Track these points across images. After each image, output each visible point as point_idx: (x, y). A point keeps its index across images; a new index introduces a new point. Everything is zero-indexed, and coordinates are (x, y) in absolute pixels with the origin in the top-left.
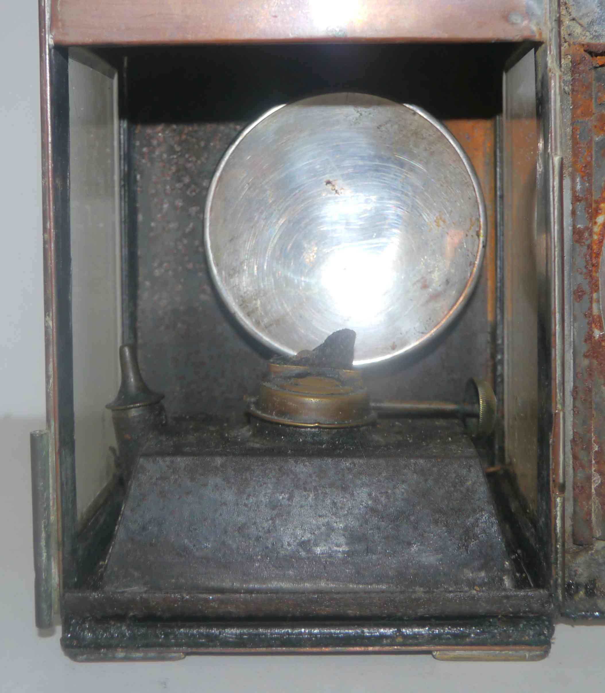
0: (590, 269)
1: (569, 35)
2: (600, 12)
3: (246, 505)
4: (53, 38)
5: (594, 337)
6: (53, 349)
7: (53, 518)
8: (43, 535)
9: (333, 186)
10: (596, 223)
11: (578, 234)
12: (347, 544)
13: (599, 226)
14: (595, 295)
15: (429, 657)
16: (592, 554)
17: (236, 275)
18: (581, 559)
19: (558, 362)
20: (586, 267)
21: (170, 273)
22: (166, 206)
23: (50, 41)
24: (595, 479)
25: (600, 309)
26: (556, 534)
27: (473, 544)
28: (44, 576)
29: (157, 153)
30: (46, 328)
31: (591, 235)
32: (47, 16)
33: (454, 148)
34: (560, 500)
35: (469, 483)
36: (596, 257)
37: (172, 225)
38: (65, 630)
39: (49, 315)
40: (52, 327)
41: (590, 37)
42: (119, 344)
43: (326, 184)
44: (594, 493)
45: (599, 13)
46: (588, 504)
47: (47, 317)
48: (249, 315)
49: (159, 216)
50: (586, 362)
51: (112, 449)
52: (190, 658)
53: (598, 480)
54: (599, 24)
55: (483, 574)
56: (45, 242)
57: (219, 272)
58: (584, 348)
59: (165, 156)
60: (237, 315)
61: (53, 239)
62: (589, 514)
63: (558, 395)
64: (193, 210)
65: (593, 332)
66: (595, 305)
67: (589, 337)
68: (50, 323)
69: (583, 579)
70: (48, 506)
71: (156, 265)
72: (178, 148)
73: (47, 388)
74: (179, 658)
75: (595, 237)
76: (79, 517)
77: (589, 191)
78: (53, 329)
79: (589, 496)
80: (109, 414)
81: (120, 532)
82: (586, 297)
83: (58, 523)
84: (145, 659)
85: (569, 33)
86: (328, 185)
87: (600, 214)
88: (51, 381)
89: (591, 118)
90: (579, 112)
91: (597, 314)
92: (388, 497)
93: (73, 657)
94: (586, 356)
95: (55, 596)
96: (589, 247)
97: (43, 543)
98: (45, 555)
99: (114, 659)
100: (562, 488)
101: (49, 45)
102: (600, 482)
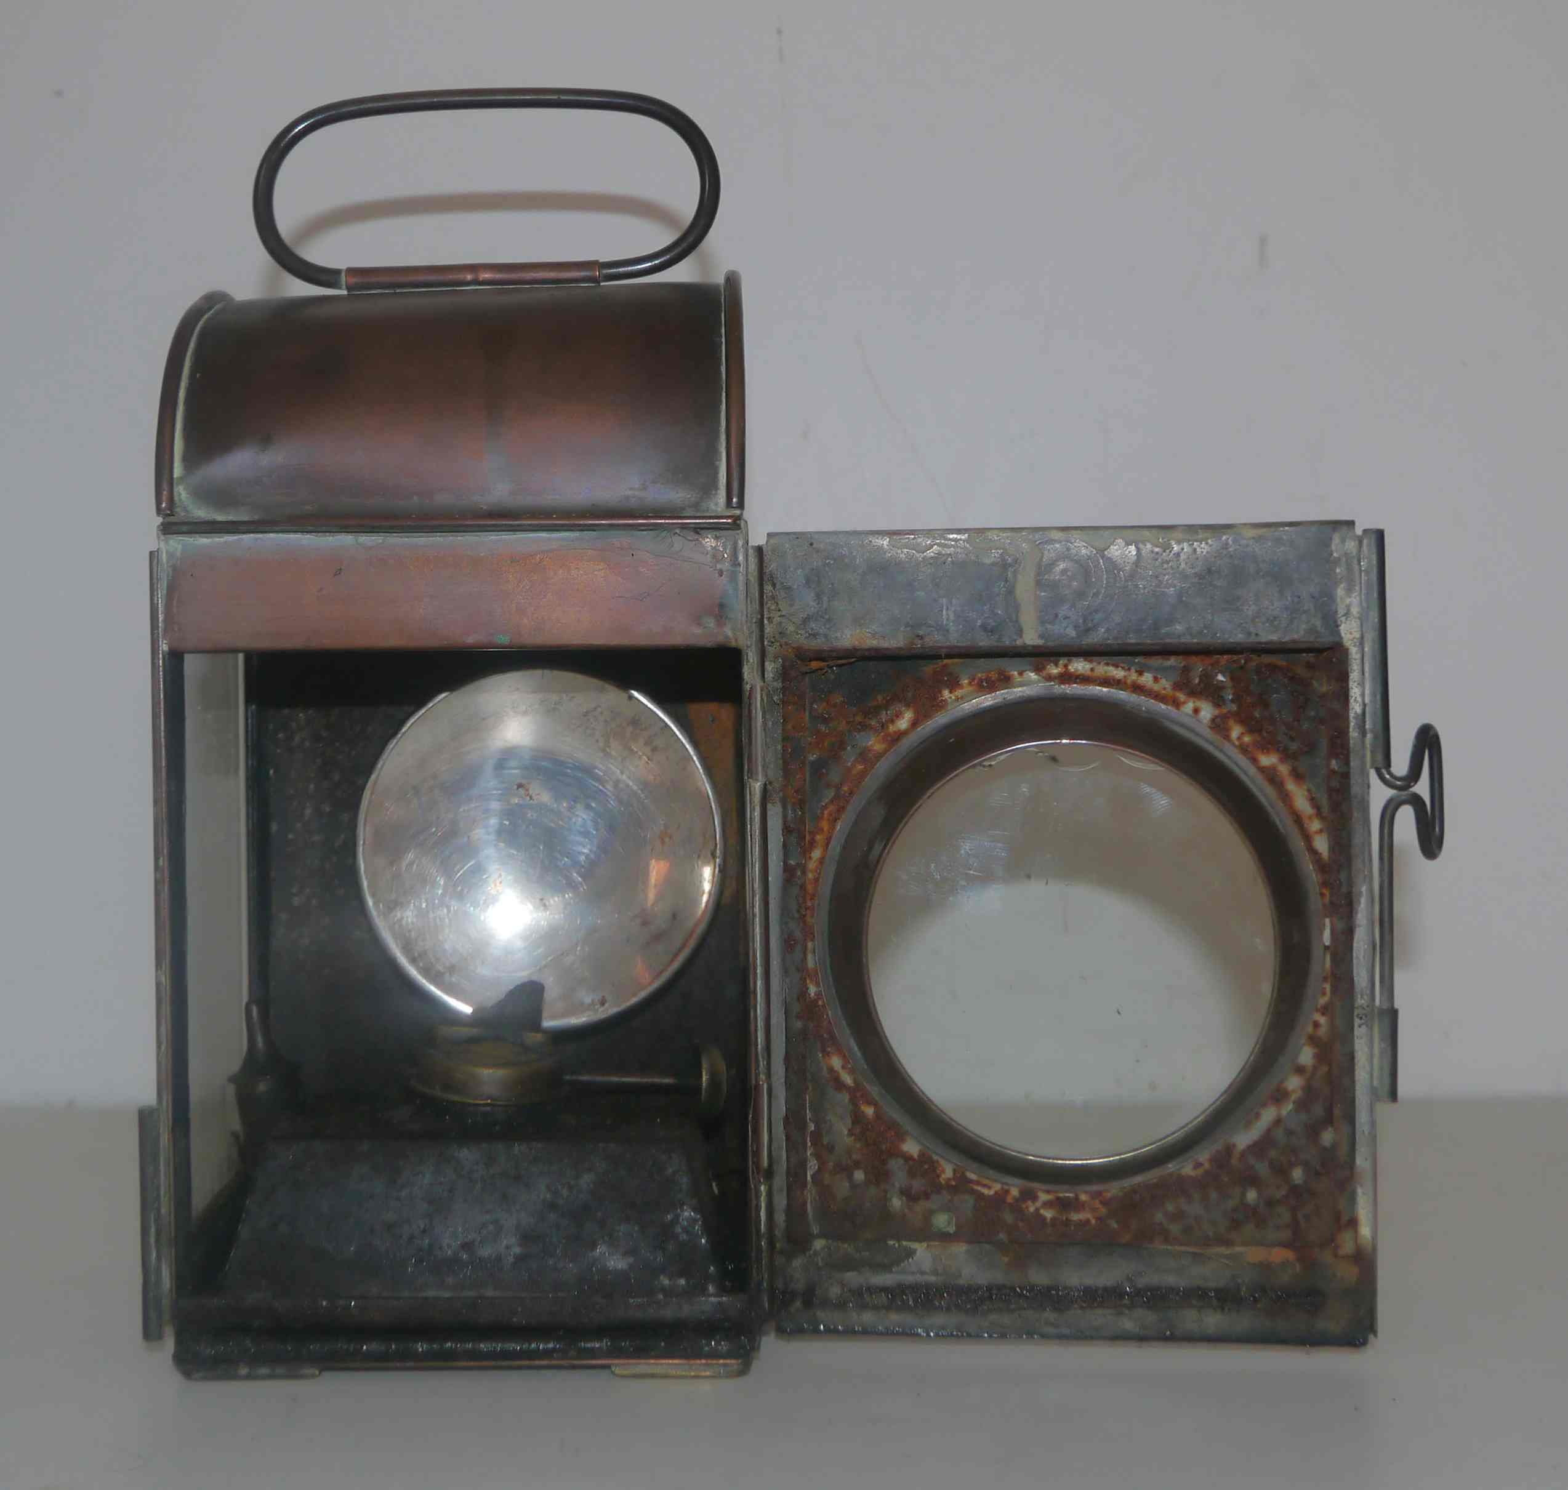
0: (804, 913)
1: (780, 633)
2: (816, 606)
3: (398, 1199)
4: (169, 644)
5: (809, 995)
6: (167, 1009)
7: (163, 1211)
8: (153, 1230)
9: (527, 790)
10: (810, 858)
11: (789, 872)
12: (520, 1245)
13: (814, 862)
14: (810, 945)
15: (606, 1372)
16: (810, 1256)
17: (398, 909)
18: (797, 1263)
19: (760, 1024)
20: (798, 911)
21: (314, 902)
22: (308, 812)
23: (164, 647)
24: (811, 1164)
25: (815, 961)
26: (758, 1230)
27: (670, 1247)
28: (153, 1278)
29: (297, 739)
30: (158, 985)
31: (804, 873)
32: (161, 618)
33: (682, 742)
34: (765, 1188)
35: (670, 1171)
36: (811, 899)
37: (317, 838)
38: (179, 1342)
39: (161, 967)
40: (164, 984)
41: (805, 636)
42: (245, 999)
43: (518, 788)
44: (811, 1181)
45: (815, 608)
46: (803, 1193)
47: (159, 971)
48: (413, 961)
49: (299, 825)
50: (799, 1024)
51: (235, 1135)
52: (328, 1375)
53: (815, 1165)
54: (816, 620)
55: (682, 1282)
56: (157, 882)
57: (375, 903)
58: (796, 1008)
59: (307, 744)
60: (398, 960)
61: (167, 880)
62: (805, 1204)
63: (761, 1063)
64: (345, 817)
65: (808, 989)
66: (810, 957)
67: (803, 993)
68: (163, 979)
69: (800, 1286)
70: (159, 1195)
71: (294, 890)
72: (324, 734)
73: (158, 1055)
74: (313, 1376)
75: (810, 876)
76: (194, 1213)
77: (802, 821)
78: (166, 986)
79: (804, 1184)
80: (231, 1089)
81: (244, 1232)
82: (799, 948)
83: (170, 1215)
84: (272, 1377)
85: (780, 631)
86: (520, 789)
87: (815, 847)
88: (163, 1047)
89: (805, 734)
90: (789, 727)
91: (813, 966)
92: (570, 1188)
93: (187, 1374)
94: (798, 1017)
95: (166, 1303)
96: (803, 887)
97: (152, 1240)
98: (154, 1255)
99: (236, 1377)
100: (769, 1174)
101: (163, 652)
102: (817, 1167)
